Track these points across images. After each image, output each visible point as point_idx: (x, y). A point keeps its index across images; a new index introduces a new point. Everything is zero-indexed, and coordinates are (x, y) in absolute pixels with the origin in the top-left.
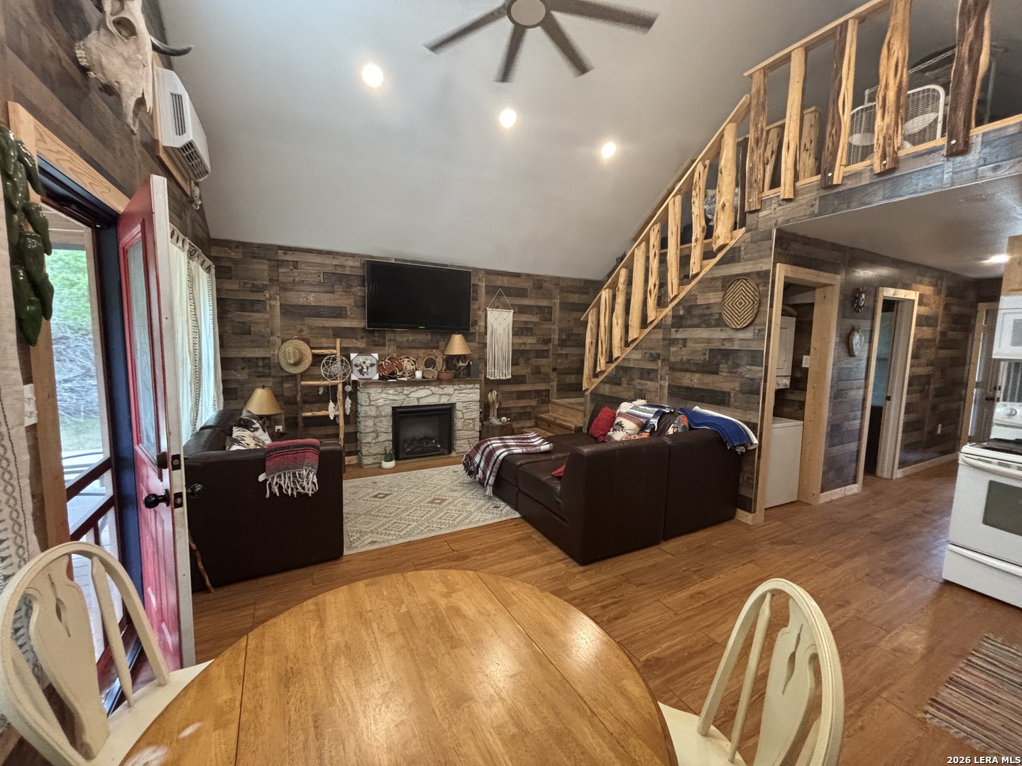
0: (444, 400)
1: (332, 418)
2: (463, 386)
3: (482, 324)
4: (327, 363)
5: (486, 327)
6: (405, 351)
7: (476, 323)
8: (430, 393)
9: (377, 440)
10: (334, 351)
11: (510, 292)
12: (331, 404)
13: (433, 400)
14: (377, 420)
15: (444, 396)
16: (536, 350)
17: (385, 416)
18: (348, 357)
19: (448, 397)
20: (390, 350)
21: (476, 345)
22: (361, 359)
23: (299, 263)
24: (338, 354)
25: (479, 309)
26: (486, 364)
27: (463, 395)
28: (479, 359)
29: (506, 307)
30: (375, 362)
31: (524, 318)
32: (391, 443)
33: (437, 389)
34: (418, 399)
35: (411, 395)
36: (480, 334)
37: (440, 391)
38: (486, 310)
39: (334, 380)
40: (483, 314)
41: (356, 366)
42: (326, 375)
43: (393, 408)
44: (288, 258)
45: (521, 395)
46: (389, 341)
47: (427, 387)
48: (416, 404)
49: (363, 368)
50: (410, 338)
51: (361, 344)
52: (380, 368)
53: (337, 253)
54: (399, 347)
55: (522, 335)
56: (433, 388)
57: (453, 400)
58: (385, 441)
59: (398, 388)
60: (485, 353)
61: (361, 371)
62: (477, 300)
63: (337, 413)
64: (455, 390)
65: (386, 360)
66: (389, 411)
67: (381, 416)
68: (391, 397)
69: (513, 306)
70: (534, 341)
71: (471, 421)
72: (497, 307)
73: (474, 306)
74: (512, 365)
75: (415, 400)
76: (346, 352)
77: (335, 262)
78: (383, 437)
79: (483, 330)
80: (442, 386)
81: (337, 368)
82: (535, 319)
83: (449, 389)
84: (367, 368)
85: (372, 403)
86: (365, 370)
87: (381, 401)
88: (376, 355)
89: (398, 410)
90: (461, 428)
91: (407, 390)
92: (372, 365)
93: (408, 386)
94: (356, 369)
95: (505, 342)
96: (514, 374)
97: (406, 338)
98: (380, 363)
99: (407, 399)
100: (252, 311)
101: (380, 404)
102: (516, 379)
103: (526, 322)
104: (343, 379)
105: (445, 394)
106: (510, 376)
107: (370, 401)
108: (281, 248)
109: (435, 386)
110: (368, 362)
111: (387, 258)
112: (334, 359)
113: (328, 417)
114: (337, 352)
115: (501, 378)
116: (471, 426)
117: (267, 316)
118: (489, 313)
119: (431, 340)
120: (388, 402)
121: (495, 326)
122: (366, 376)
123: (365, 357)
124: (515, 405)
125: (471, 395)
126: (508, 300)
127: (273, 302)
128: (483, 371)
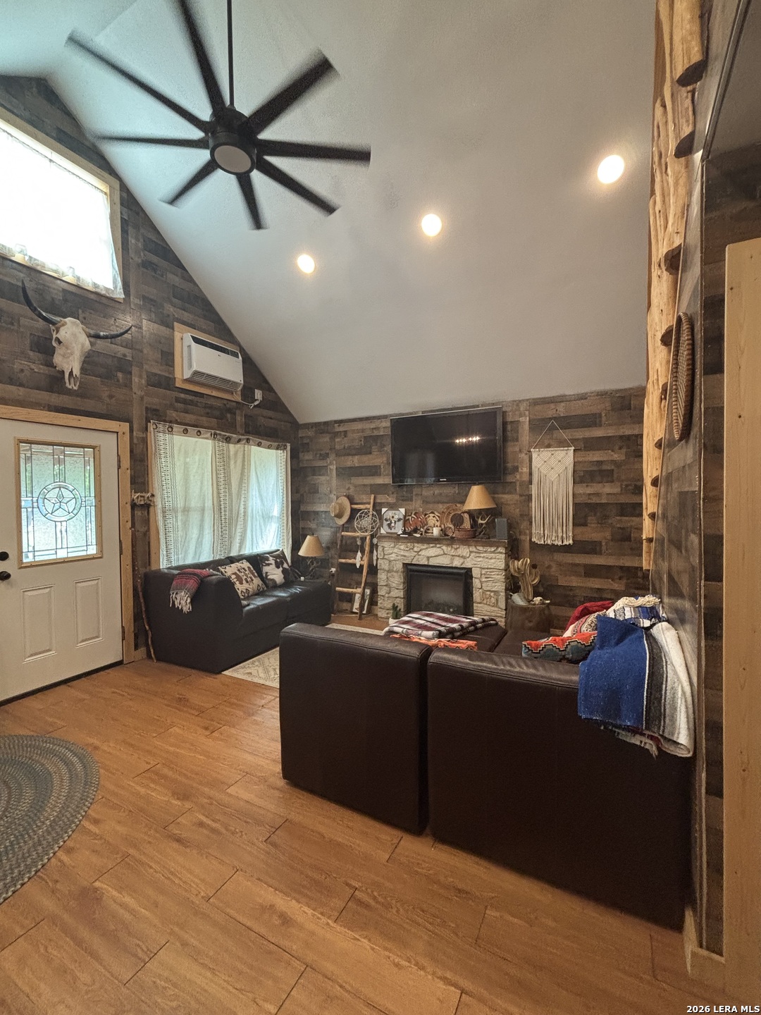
0: (457, 563)
1: (358, 567)
2: (481, 548)
3: (525, 470)
4: (360, 517)
5: (531, 474)
6: (431, 506)
7: (516, 469)
8: (442, 552)
9: (390, 595)
10: (368, 506)
11: (567, 422)
12: (359, 554)
13: (444, 561)
14: (389, 574)
15: (457, 558)
16: (621, 504)
17: (397, 572)
18: (379, 512)
19: (462, 560)
20: (417, 504)
21: (517, 497)
22: (390, 513)
23: (348, 433)
24: (371, 510)
25: (520, 451)
26: (531, 523)
27: (481, 559)
28: (521, 515)
29: (562, 444)
30: (402, 517)
31: (596, 456)
32: (402, 600)
33: (449, 549)
34: (428, 558)
35: (423, 553)
36: (522, 484)
37: (453, 552)
38: (530, 451)
39: (363, 532)
40: (526, 458)
41: (386, 520)
42: (357, 527)
43: (404, 564)
44: (341, 429)
45: (591, 571)
46: (416, 495)
47: (438, 546)
48: (426, 563)
49: (391, 522)
50: (437, 492)
51: (391, 500)
52: (406, 521)
53: (374, 418)
54: (426, 502)
55: (592, 481)
56: (444, 547)
57: (468, 564)
58: (396, 598)
59: (409, 544)
60: (529, 508)
61: (389, 525)
62: (517, 440)
63: (362, 563)
64: (471, 552)
65: (413, 515)
66: (399, 566)
67: (393, 571)
68: (402, 553)
69: (574, 441)
70: (617, 490)
71: (492, 594)
72: (549, 446)
73: (511, 448)
74: (574, 525)
75: (425, 559)
76: (377, 507)
77: (373, 426)
78: (395, 593)
79: (526, 478)
80: (455, 546)
81: (366, 522)
82: (617, 456)
83: (464, 550)
84: (395, 523)
85: (386, 557)
86: (393, 525)
87: (393, 555)
88: (403, 510)
89: (409, 567)
90: (478, 600)
91: (417, 547)
92: (399, 520)
93: (418, 543)
94: (385, 523)
95: (562, 493)
96: (579, 538)
97: (432, 492)
98: (407, 518)
99: (417, 557)
100: (320, 475)
101: (392, 559)
102: (579, 547)
103: (600, 463)
104: (371, 531)
105: (459, 556)
106: (571, 542)
107: (384, 555)
108: (336, 422)
109: (448, 545)
110: (396, 517)
111: (416, 413)
112: (366, 514)
113: (355, 565)
114: (371, 506)
115: (556, 543)
116: (493, 600)
117: (328, 478)
118: (534, 456)
119: (459, 493)
120: (399, 558)
121: (544, 471)
122: (393, 531)
123: (394, 512)
124: (581, 585)
125: (493, 561)
126: (565, 435)
127: (331, 467)
128: (528, 532)
